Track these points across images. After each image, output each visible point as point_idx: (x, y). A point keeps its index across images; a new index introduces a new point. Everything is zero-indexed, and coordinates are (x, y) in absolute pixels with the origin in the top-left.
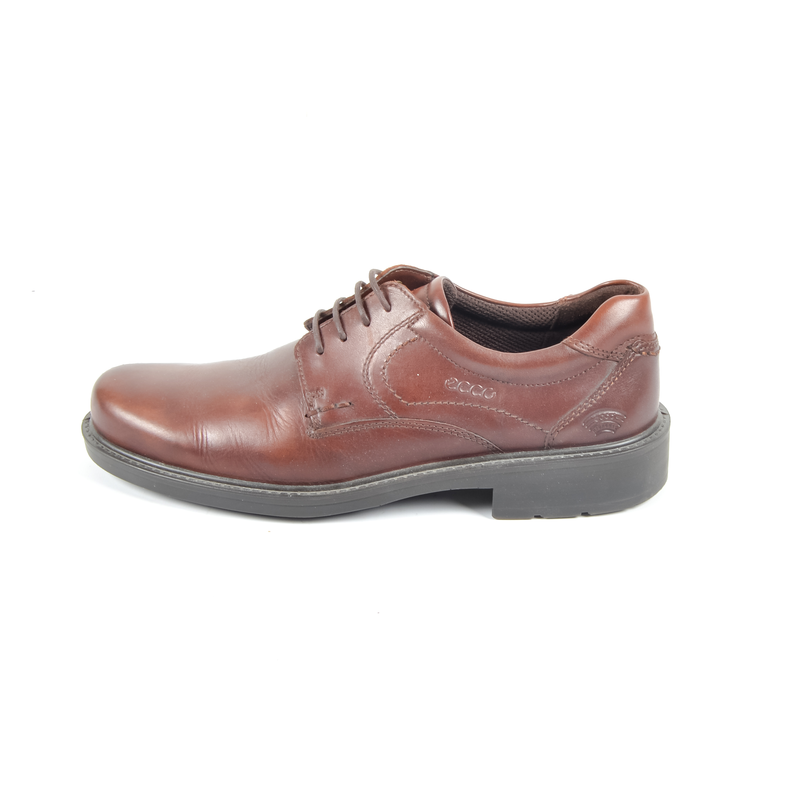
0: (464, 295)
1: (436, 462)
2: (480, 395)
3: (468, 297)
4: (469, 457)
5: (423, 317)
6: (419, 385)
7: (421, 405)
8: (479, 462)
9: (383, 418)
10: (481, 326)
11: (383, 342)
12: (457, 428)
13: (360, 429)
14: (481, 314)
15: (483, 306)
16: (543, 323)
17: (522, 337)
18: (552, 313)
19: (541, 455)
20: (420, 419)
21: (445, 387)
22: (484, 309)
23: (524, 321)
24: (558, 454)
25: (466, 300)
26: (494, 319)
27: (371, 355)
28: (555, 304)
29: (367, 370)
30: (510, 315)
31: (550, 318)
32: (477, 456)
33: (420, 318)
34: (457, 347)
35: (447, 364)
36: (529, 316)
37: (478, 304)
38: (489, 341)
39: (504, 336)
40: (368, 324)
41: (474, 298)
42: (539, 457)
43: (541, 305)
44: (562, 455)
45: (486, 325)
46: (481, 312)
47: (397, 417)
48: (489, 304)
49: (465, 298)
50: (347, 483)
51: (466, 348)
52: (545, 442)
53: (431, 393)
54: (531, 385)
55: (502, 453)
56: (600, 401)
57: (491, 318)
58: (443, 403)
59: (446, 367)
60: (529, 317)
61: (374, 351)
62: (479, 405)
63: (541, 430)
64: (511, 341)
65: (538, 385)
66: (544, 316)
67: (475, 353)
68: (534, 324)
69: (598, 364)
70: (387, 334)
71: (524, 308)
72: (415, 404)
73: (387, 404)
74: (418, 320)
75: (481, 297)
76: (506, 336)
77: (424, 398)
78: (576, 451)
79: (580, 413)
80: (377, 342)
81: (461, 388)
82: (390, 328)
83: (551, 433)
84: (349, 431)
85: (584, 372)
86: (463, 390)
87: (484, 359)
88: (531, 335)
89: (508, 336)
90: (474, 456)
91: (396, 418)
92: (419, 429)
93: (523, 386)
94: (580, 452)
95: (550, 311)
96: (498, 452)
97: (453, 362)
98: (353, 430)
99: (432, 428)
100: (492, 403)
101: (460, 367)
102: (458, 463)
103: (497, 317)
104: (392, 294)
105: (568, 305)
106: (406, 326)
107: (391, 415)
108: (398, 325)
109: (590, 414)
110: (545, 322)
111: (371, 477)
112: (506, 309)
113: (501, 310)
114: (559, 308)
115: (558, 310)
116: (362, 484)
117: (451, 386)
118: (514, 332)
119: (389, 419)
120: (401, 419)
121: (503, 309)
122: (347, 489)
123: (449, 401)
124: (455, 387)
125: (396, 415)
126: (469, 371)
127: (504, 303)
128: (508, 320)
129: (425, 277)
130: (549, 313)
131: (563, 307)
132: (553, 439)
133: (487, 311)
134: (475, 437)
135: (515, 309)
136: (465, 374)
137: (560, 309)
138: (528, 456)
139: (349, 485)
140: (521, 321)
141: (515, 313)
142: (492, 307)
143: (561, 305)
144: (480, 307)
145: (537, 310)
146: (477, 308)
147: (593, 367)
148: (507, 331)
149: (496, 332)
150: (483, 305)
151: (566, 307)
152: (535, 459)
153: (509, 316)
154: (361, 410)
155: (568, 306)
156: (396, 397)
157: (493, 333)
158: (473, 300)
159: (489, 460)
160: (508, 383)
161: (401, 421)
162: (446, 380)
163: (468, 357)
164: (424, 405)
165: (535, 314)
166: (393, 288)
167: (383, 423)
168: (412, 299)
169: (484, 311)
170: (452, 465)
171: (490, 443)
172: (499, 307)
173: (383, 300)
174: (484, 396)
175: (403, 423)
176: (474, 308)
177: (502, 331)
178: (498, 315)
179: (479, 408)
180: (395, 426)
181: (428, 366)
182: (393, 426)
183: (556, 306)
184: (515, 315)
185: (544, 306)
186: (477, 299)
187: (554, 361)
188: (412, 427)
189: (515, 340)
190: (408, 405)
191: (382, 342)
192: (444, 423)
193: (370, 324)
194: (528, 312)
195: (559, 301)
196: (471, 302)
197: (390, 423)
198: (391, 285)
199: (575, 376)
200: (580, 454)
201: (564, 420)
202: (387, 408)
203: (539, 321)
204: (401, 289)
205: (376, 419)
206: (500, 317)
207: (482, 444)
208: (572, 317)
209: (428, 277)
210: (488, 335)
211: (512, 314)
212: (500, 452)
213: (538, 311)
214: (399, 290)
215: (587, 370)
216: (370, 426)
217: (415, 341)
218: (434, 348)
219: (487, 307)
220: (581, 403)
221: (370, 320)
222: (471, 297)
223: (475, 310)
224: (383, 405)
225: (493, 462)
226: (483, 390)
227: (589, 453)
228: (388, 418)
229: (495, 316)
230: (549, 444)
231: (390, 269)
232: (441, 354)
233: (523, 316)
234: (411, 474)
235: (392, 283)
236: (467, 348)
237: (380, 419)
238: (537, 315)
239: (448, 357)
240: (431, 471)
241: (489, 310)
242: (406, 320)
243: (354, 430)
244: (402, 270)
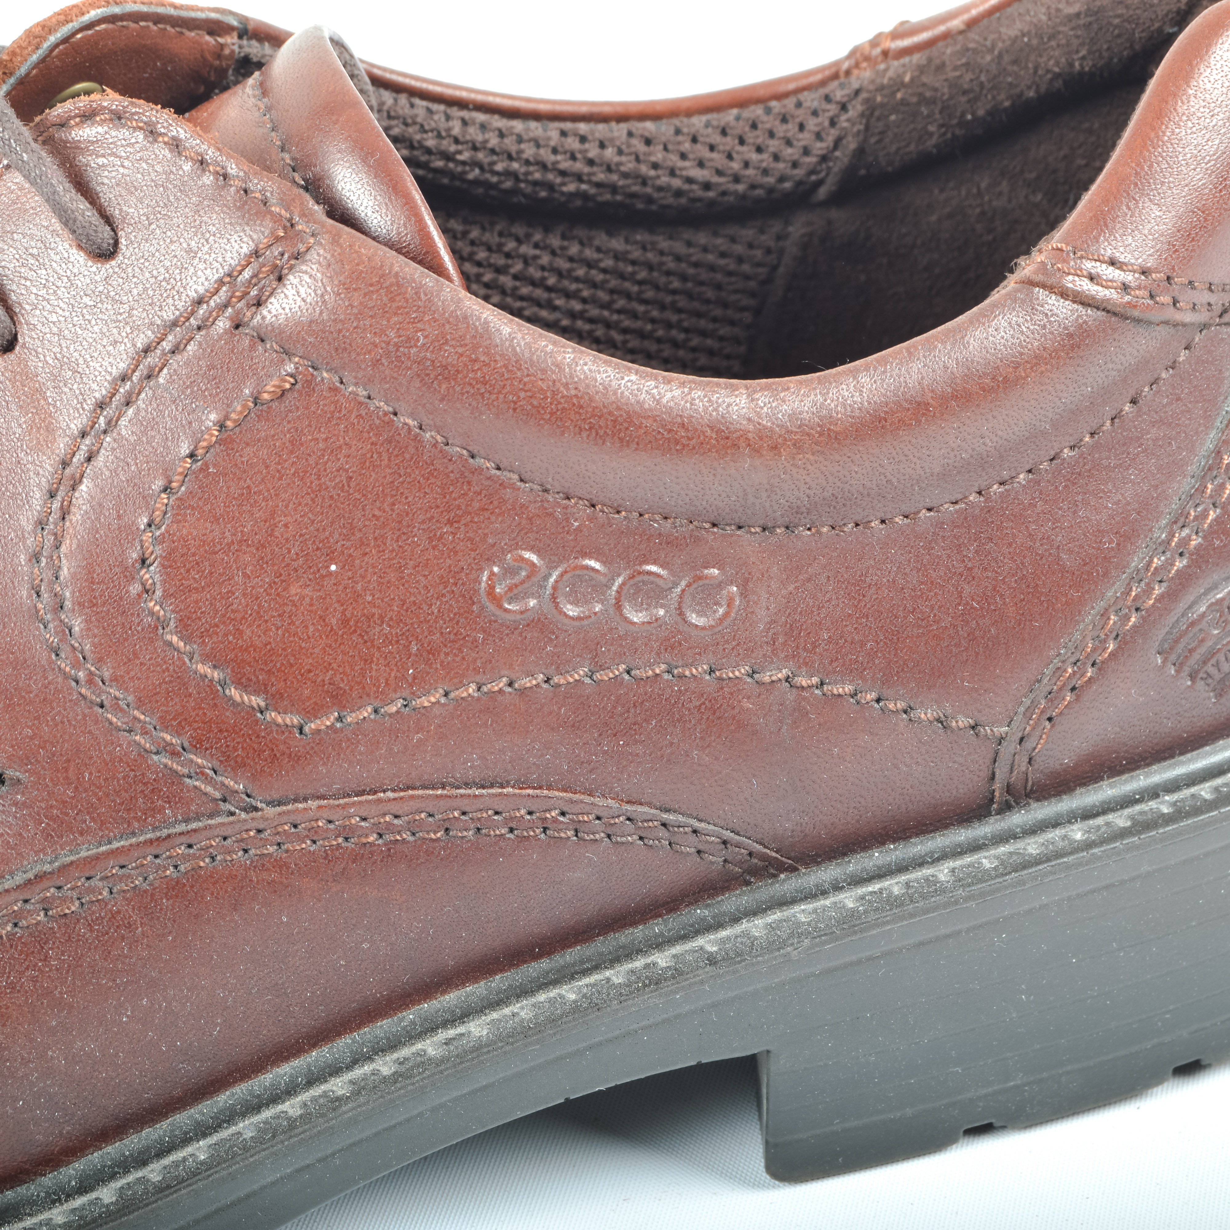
0: (396, 100)
1: (476, 980)
2: (661, 612)
3: (412, 106)
4: (634, 924)
5: (305, 262)
6: (345, 622)
7: (374, 721)
8: (684, 938)
9: (187, 821)
10: (475, 233)
11: (112, 424)
12: (571, 801)
13: (77, 903)
14: (482, 178)
15: (486, 141)
16: (782, 179)
17: (678, 258)
18: (827, 123)
19: (975, 847)
20: (375, 792)
21: (483, 608)
22: (493, 151)
23: (690, 180)
24: (1055, 824)
25: (406, 124)
26: (543, 194)
27: (56, 505)
28: (835, 76)
29: (51, 583)
30: (619, 164)
31: (819, 147)
32: (670, 911)
33: (291, 268)
34: (522, 395)
35: (477, 489)
36: (714, 155)
37: (464, 133)
38: (522, 298)
39: (590, 265)
40: (8, 337)
41: (442, 107)
42: (968, 859)
43: (762, 93)
44: (1075, 827)
45: (498, 228)
46: (482, 168)
47: (259, 805)
48: (512, 127)
49: (401, 112)
50: (48, 1180)
51: (568, 389)
52: (993, 777)
53: (414, 649)
54: (899, 520)
55: (793, 869)
56: (1216, 532)
57: (529, 189)
58: (485, 689)
59: (476, 505)
60: (712, 160)
61: (73, 477)
62: (663, 667)
63: (973, 728)
64: (627, 285)
65: (930, 510)
66: (789, 143)
67: (619, 408)
68: (741, 188)
69: (1183, 356)
70: (124, 378)
71: (685, 120)
72: (340, 719)
73: (197, 745)
74: (280, 279)
75: (473, 96)
76: (602, 265)
77: (382, 680)
78: (1135, 794)
79: (1137, 610)
80: (75, 426)
81: (567, 595)
82: (134, 345)
83: (1020, 735)
84: (24, 923)
85: (1127, 408)
86: (576, 603)
87: (670, 431)
88: (719, 241)
89: (608, 263)
90: (660, 916)
91: (256, 809)
92: (380, 842)
93: (861, 527)
94: (1154, 793)
95: (815, 113)
96: (772, 871)
97: (509, 475)
98: (42, 914)
99: (447, 825)
100: (727, 642)
101: (546, 491)
102: (588, 965)
103: (558, 180)
104: (100, 161)
105: (905, 73)
106: (222, 324)
107: (224, 800)
108: (175, 324)
109: (1182, 606)
110: (796, 172)
111: (165, 1124)
112: (597, 135)
113: (573, 143)
114: (864, 95)
115: (856, 109)
116: (127, 1171)
117: (513, 593)
118: (639, 237)
119: (219, 820)
120: (279, 809)
121: (583, 139)
122: (55, 1211)
123: (513, 676)
124: (532, 596)
125: (248, 796)
126: (593, 506)
127: (584, 110)
128: (614, 189)
129: (207, 43)
130: (812, 124)
131: (881, 88)
132: (1030, 762)
133: (510, 158)
134: (664, 825)
135: (640, 132)
136: (576, 524)
137: (867, 101)
138: (920, 863)
139: (63, 1190)
140: (676, 183)
141: (641, 148)
142: (531, 135)
143: (872, 81)
144: (475, 148)
145: (748, 120)
146: (460, 152)
147: (1164, 375)
148: (601, 238)
149: (553, 253)
150: (487, 136)
151: (898, 84)
152: (953, 871)
153: (613, 167)
154: (64, 802)
155: (907, 79)
156: (235, 704)
157: (536, 257)
158: (436, 117)
159: (736, 920)
160: (787, 528)
161: (284, 819)
162: (481, 570)
163: (584, 434)
164: (391, 715)
165: (742, 142)
166: (100, 129)
167: (190, 846)
168: (225, 176)
169: (493, 163)
170: (555, 983)
171: (737, 837)
172: (563, 134)
173: (71, 199)
174: (681, 614)
175: (295, 826)
176: (448, 157)
177: (581, 243)
178: (563, 173)
179: (667, 681)
180: (252, 852)
181: (377, 513)
182: (246, 851)
183: (842, 86)
184: (642, 157)
185: (779, 97)
186: (455, 109)
187: (1006, 380)
188: (340, 840)
189: (643, 274)
190: (306, 729)
191: (109, 423)
192: (502, 787)
193: (20, 340)
194: (708, 136)
195: (852, 62)
196: (432, 131)
197: (225, 839)
198: (88, 116)
199: (1092, 434)
200: (1153, 804)
201: (1073, 660)
202: (197, 764)
203: (765, 172)
204: (152, 133)
205: (149, 836)
206: (570, 179)
207: (699, 852)
208: (932, 128)
209: (221, 40)
210: (512, 271)
211: (629, 158)
212: (782, 868)
213: (754, 126)
214: (140, 135)
215: (1139, 393)
216: (129, 876)
217: (289, 395)
218: (395, 414)
219: (507, 141)
220: (1136, 562)
221: (12, 318)
222: (424, 103)
223: (451, 165)
224: (174, 754)
225: (756, 927)
226: (676, 584)
227: (1193, 790)
228: (211, 816)
229: (550, 176)
230: (1009, 789)
231: (46, 27)
232: (439, 438)
233: (683, 156)
234: (367, 1068)
235: (94, 105)
236: (573, 392)
237: (172, 831)
238: (754, 144)
239: (474, 449)
240: (461, 1029)
241: (520, 152)
242: (217, 291)
243: (46, 910)
244: (103, 26)
